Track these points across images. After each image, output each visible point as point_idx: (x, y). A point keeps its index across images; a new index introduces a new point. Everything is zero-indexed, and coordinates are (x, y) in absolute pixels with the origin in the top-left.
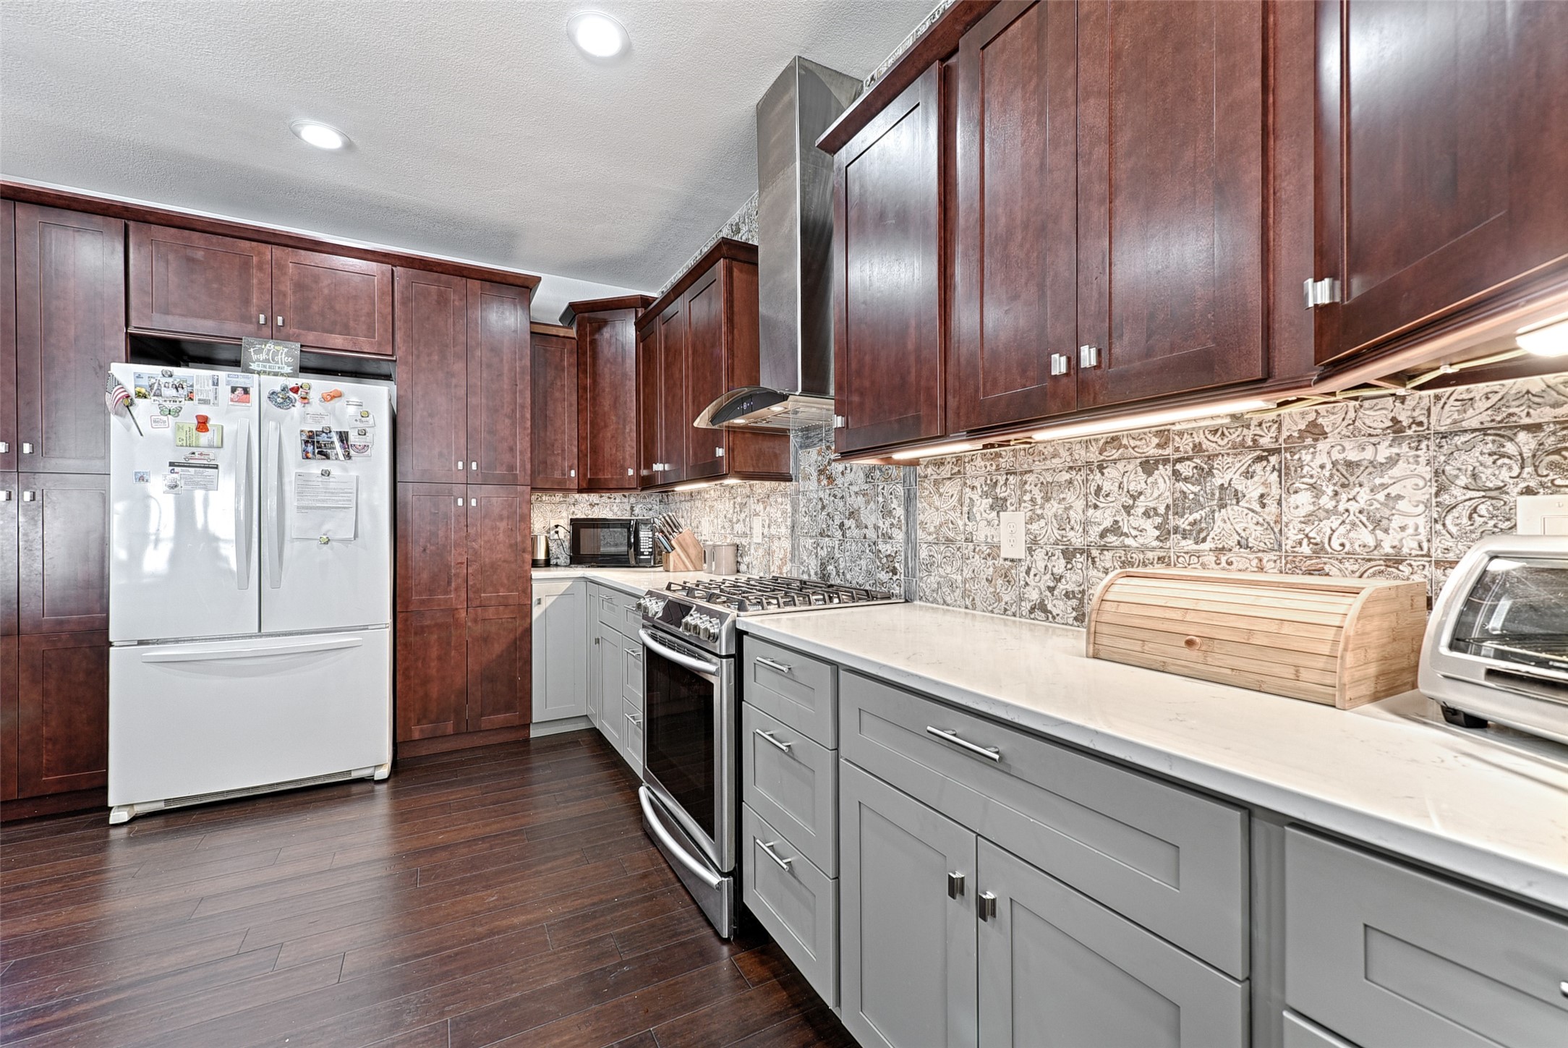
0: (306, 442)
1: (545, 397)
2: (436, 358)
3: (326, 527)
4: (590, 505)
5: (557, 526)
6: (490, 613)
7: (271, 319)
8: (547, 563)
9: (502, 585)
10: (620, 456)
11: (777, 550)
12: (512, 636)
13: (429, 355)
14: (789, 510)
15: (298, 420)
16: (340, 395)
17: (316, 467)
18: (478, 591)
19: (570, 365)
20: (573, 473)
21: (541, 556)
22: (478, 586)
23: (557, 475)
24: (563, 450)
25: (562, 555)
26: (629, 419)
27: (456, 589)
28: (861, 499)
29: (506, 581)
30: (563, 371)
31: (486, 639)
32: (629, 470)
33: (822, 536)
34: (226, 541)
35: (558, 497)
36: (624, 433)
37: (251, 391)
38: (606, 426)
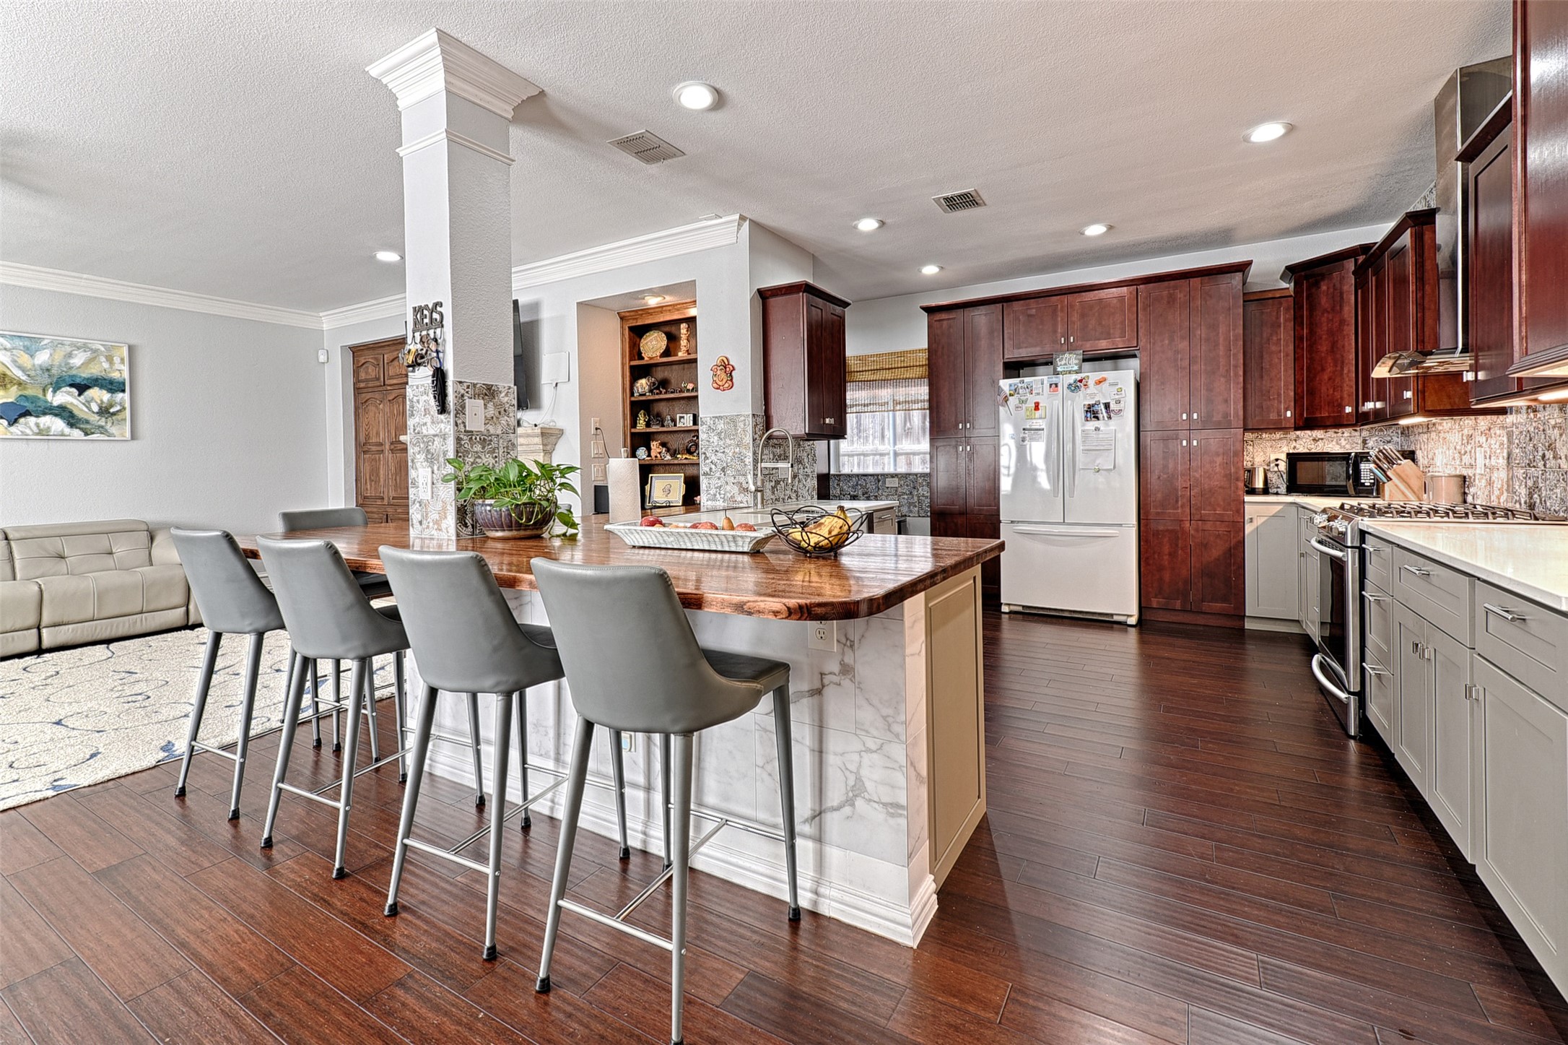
0: (1087, 411)
1: (1261, 352)
2: (1167, 342)
3: (1098, 462)
4: (1314, 440)
5: (1277, 460)
6: (1208, 526)
7: (1067, 339)
8: (1266, 491)
9: (1219, 505)
10: (1337, 395)
11: (1496, 480)
12: (1227, 545)
13: (1162, 341)
14: (1506, 442)
15: (1083, 399)
16: (1105, 380)
17: (1092, 425)
18: (1199, 509)
19: (1286, 320)
20: (1289, 414)
21: (1259, 484)
22: (1199, 505)
23: (1273, 416)
24: (1279, 395)
25: (1280, 483)
26: (1346, 361)
27: (1182, 506)
28: (1556, 431)
29: (1222, 503)
30: (1280, 326)
31: (1205, 546)
32: (1347, 407)
33: (1530, 466)
34: (1042, 470)
35: (1278, 435)
36: (1342, 374)
37: (1059, 385)
38: (1323, 370)
